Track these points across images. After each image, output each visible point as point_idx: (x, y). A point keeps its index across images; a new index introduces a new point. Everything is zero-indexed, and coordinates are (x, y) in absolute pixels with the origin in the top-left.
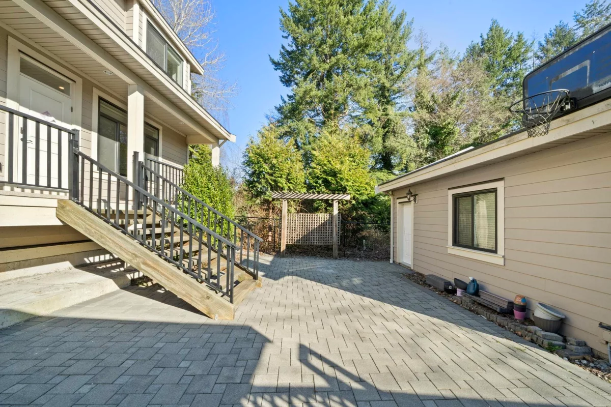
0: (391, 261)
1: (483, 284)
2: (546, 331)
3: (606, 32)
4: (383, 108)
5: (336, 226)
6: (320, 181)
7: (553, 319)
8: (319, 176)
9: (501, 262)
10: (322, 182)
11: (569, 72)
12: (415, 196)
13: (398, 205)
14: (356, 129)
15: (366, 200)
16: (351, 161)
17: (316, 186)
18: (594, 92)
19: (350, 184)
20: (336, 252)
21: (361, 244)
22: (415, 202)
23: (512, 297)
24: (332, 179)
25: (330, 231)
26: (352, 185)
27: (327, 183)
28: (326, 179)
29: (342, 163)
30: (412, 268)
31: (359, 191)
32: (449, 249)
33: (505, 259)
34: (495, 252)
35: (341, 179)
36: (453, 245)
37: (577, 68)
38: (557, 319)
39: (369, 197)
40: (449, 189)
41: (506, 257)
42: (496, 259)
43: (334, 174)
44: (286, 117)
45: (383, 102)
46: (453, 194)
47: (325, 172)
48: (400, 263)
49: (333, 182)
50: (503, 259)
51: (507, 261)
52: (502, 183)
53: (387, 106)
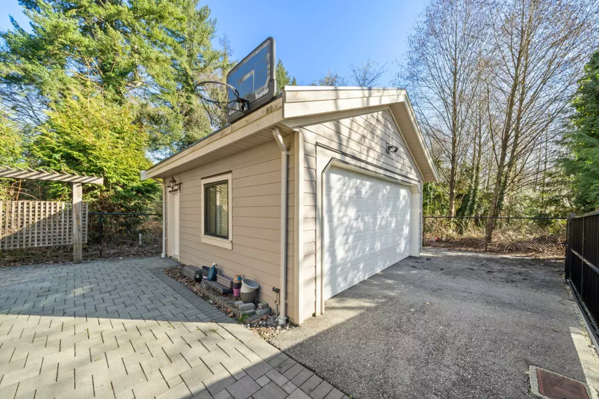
0: (163, 255)
1: (221, 268)
2: (246, 303)
3: (260, 49)
4: (187, 95)
5: (78, 218)
6: (58, 156)
7: (251, 292)
8: (54, 148)
9: (229, 246)
10: (62, 157)
11: (246, 77)
12: (180, 184)
13: (168, 194)
14: (146, 105)
15: (139, 187)
16: (118, 138)
17: (49, 162)
18: (256, 99)
19: (111, 164)
20: (78, 253)
21: (136, 239)
22: (180, 191)
24: (79, 156)
25: (67, 226)
26: (113, 166)
27: (70, 160)
28: (68, 154)
29: (98, 137)
30: (179, 261)
31: (128, 176)
32: (202, 239)
33: (232, 244)
34: (227, 238)
35: (97, 158)
36: (205, 234)
37: (249, 75)
38: (253, 291)
39: (143, 185)
40: (202, 179)
41: (234, 242)
42: (228, 244)
43: (84, 149)
44: (14, 51)
45: (186, 88)
46: (204, 184)
47: (67, 144)
48: (171, 257)
49: (82, 159)
50: (231, 244)
51: (234, 245)
52: (230, 175)
53: (191, 95)
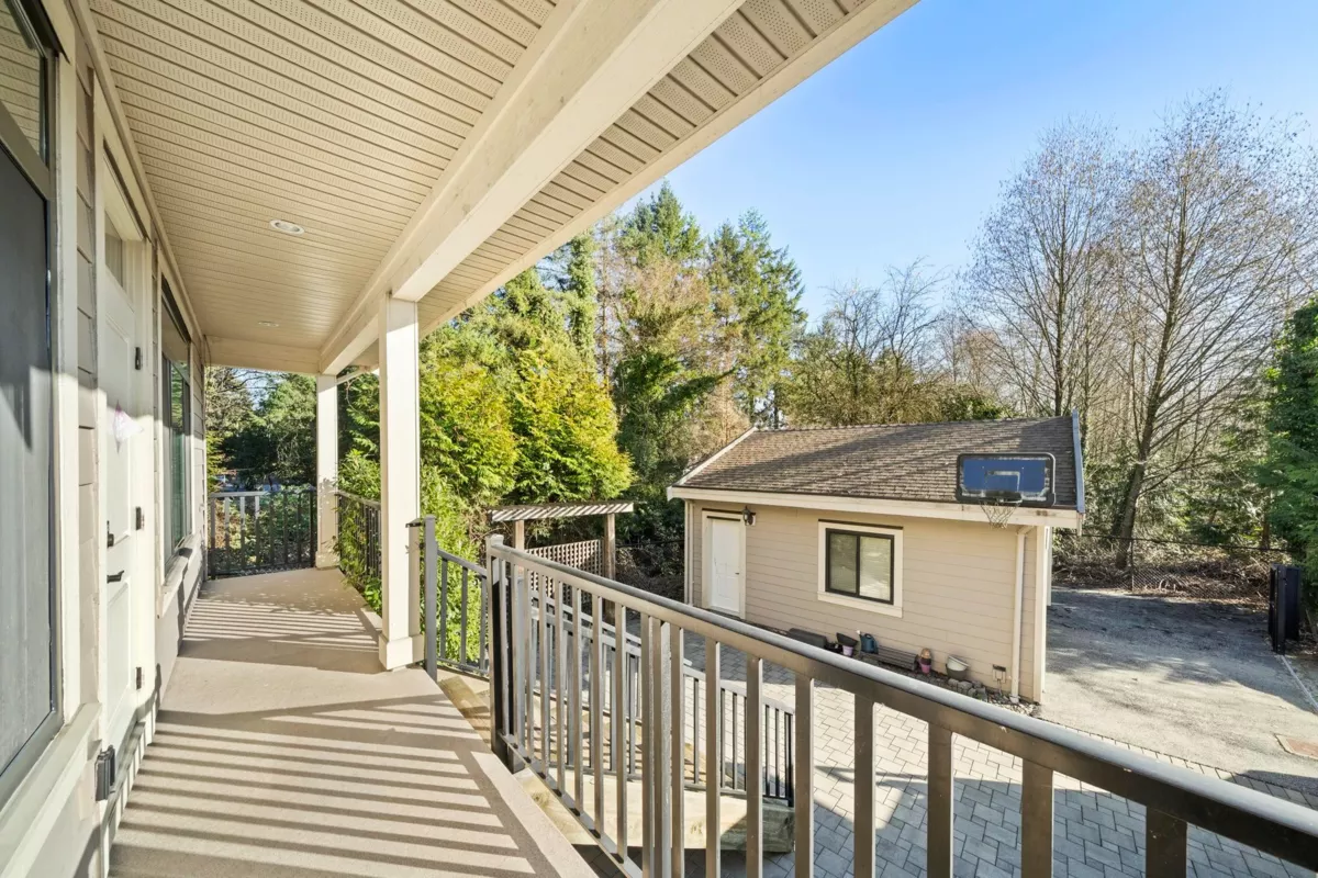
1: (878, 638)
9: (899, 614)
11: (1004, 473)
12: (749, 514)
13: (705, 520)
18: (1021, 498)
22: (750, 523)
23: (918, 651)
32: (820, 596)
33: (904, 611)
34: (891, 602)
36: (826, 591)
37: (1010, 473)
41: (906, 608)
42: (894, 611)
46: (827, 528)
50: (902, 610)
51: (907, 613)
52: (901, 531)
